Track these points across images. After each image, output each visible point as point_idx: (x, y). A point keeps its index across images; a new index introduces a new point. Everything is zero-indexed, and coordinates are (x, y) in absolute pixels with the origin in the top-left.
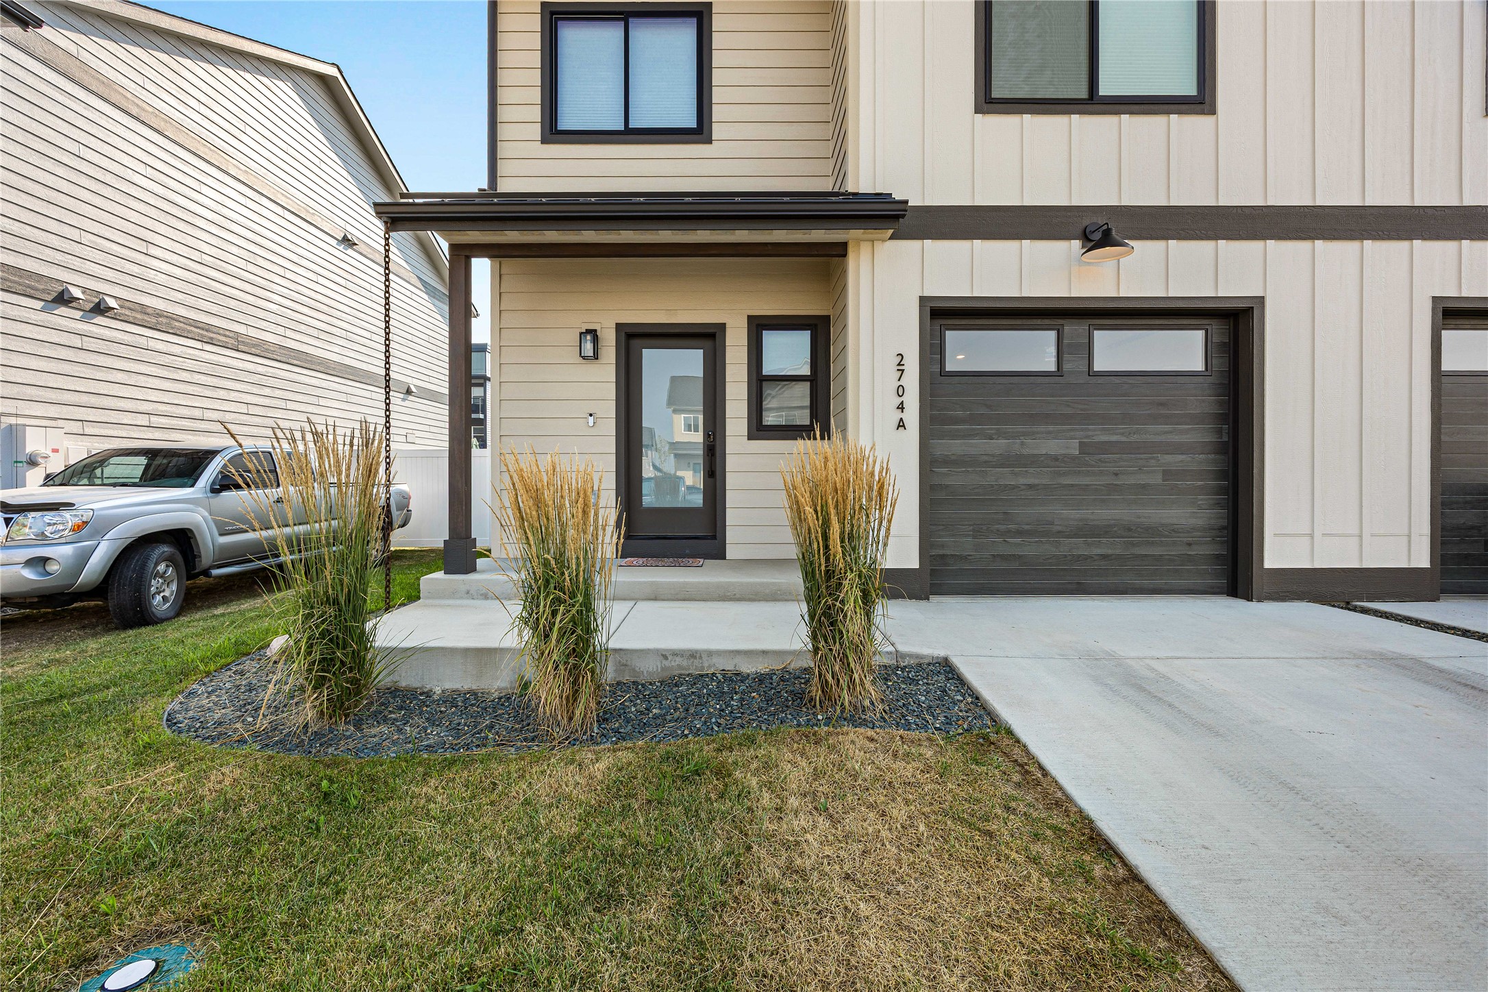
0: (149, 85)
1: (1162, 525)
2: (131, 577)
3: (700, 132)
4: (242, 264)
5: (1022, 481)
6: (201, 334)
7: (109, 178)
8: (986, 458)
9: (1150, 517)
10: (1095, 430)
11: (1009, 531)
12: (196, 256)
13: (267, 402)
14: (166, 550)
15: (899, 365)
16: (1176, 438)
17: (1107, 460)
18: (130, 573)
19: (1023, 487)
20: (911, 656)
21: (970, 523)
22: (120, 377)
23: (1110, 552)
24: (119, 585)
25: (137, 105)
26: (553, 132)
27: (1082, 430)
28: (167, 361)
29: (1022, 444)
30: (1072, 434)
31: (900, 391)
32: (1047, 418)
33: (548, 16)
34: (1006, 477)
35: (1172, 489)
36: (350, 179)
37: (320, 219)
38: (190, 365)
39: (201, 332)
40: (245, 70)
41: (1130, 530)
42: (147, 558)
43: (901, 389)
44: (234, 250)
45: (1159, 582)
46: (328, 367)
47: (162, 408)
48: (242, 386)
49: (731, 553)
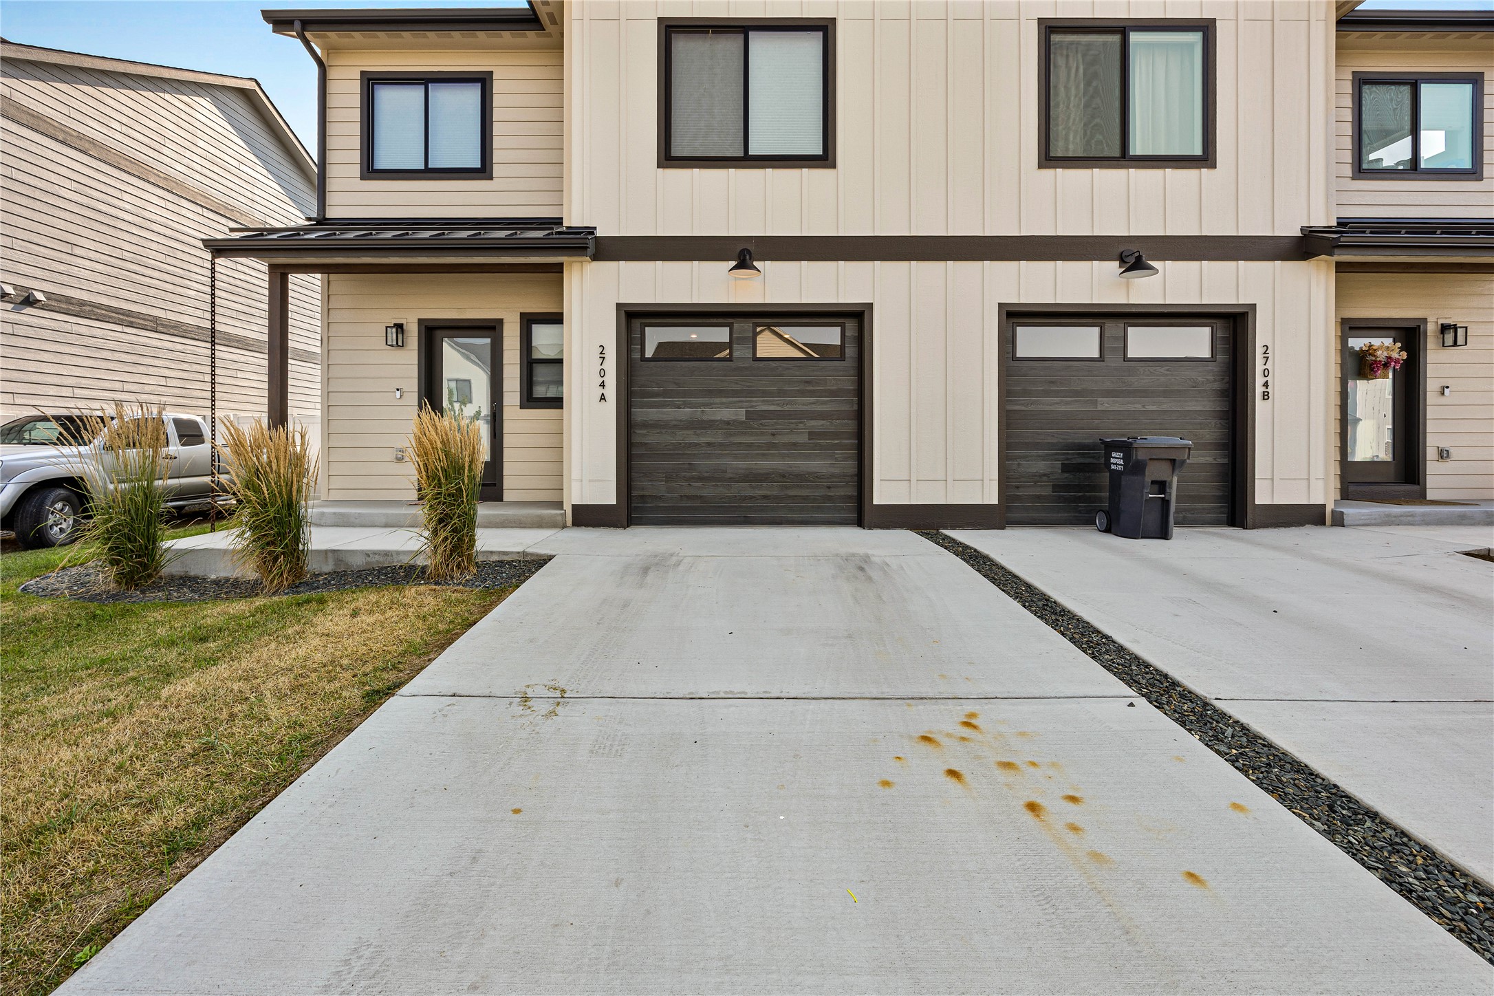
0: (74, 114)
1: (809, 473)
2: (32, 511)
3: (484, 171)
4: (161, 257)
5: (703, 440)
6: (122, 319)
7: (38, 194)
8: (675, 423)
9: (799, 467)
10: (756, 402)
11: (693, 478)
12: (117, 253)
13: (185, 375)
14: (62, 492)
15: (601, 353)
16: (819, 408)
17: (767, 424)
18: (31, 508)
19: (703, 445)
20: (532, 554)
21: (664, 471)
22: (46, 357)
23: (769, 493)
24: (22, 517)
25: (64, 131)
26: (370, 170)
27: (748, 401)
28: (90, 342)
29: (703, 412)
30: (740, 404)
31: (602, 373)
32: (721, 393)
33: (366, 82)
34: (691, 437)
35: (816, 446)
36: (270, 177)
37: (238, 214)
38: (111, 345)
39: (121, 317)
40: (164, 91)
41: (784, 476)
42: (45, 498)
43: (602, 371)
44: (154, 246)
45: (805, 516)
46: (247, 344)
47: (84, 382)
48: (161, 362)
49: (507, 496)
